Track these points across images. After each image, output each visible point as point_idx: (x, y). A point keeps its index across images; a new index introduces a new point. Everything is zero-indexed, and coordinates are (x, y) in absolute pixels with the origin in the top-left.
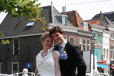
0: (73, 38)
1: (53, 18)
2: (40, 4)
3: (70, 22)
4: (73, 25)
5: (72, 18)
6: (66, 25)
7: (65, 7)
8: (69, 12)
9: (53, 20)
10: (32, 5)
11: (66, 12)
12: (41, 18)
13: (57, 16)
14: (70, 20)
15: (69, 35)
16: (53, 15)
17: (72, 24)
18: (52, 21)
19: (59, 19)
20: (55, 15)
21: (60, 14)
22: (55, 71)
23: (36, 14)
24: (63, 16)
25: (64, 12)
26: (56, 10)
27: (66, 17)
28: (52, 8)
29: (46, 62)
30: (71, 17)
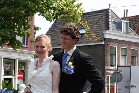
0: (136, 50)
1: (110, 24)
2: (81, 4)
3: (133, 30)
4: (136, 33)
5: (135, 25)
6: (127, 33)
7: (127, 11)
8: (132, 17)
9: (111, 27)
10: (71, 5)
11: (128, 17)
12: (83, 22)
13: (115, 22)
14: (133, 27)
15: (130, 46)
16: (111, 20)
17: (135, 31)
18: (109, 28)
19: (118, 26)
20: (113, 21)
21: (120, 20)
22: (51, 88)
23: (76, 16)
24: (123, 22)
25: (125, 16)
26: (115, 15)
27: (127, 23)
28: (110, 12)
29: (39, 76)
30: (135, 23)
